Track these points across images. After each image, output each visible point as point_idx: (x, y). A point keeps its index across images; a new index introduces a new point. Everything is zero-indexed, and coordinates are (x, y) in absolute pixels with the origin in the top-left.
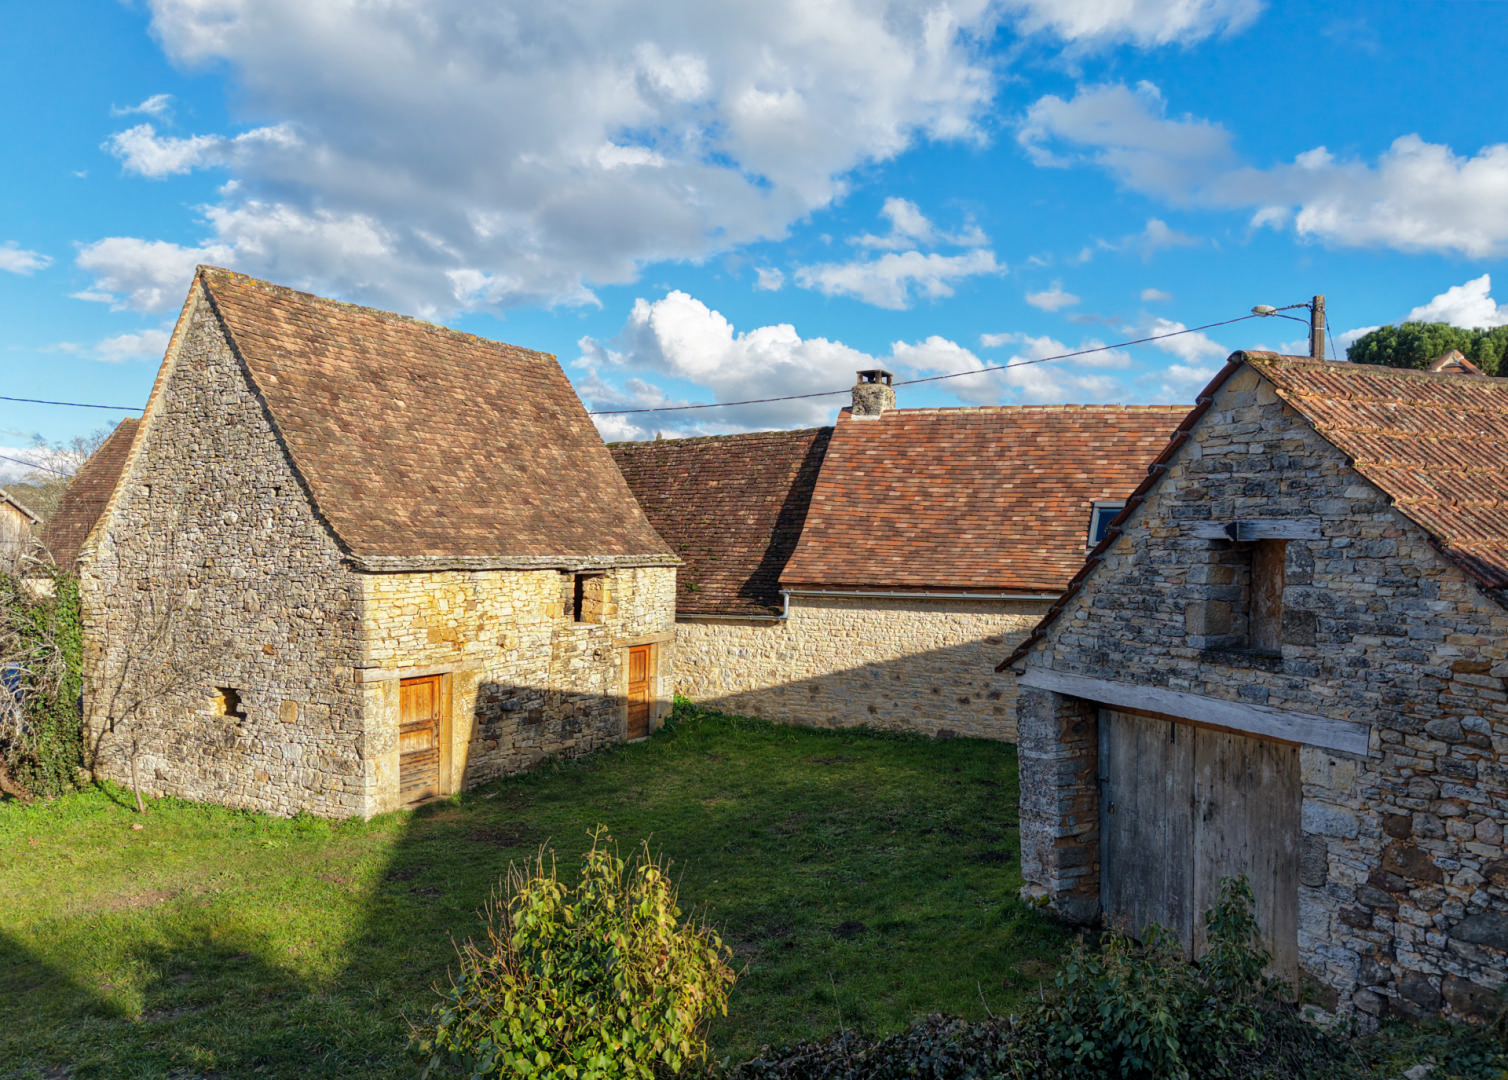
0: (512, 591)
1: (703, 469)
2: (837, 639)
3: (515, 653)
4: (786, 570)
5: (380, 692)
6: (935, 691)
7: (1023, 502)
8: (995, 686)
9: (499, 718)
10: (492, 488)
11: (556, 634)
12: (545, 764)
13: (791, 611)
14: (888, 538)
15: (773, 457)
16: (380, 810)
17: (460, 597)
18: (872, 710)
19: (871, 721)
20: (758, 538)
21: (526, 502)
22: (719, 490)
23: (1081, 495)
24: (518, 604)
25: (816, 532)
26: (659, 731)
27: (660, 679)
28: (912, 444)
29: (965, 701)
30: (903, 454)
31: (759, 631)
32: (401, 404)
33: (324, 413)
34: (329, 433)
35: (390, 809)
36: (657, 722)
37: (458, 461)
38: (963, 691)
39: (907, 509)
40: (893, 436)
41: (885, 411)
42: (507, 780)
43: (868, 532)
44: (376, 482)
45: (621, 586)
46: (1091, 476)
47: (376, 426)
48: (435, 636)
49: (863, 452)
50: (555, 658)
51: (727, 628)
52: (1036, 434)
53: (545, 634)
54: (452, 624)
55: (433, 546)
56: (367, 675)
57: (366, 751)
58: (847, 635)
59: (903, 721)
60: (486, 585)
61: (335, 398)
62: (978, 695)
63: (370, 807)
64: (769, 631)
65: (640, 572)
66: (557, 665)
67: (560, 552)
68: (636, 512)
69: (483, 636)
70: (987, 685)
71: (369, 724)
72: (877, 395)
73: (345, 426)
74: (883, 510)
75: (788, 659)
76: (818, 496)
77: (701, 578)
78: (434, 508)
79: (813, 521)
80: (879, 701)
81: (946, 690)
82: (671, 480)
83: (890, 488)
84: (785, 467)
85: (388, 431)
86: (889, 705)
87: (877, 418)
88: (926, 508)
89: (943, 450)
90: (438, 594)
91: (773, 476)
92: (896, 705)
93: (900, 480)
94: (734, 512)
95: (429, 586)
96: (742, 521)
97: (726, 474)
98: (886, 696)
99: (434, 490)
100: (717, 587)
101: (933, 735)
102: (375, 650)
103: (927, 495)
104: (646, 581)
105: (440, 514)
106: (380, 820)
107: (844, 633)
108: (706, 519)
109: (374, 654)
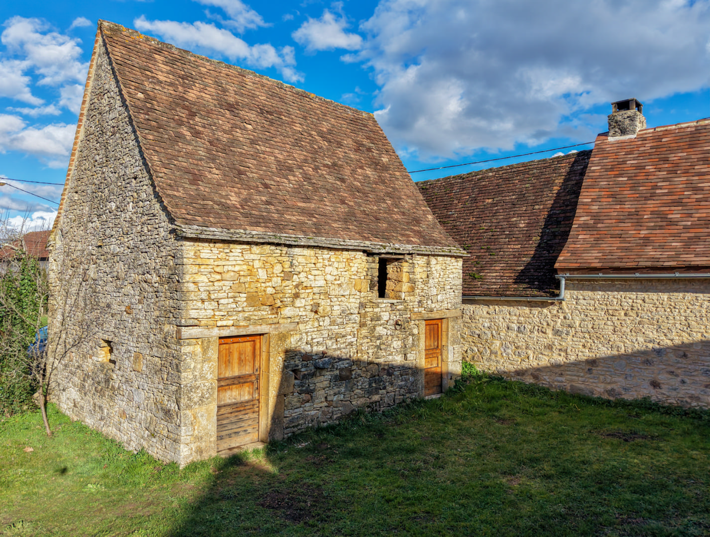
0: (324, 266)
1: (480, 192)
2: (615, 318)
3: (327, 320)
4: (560, 258)
5: (198, 349)
9: (313, 375)
10: (316, 190)
11: (362, 305)
12: (354, 416)
13: (565, 294)
14: (661, 228)
15: (537, 177)
16: (197, 458)
17: (278, 268)
18: (655, 384)
19: (655, 395)
20: (529, 237)
21: (343, 202)
22: (493, 205)
24: (329, 277)
25: (585, 227)
26: (450, 390)
27: (450, 348)
28: (672, 151)
30: (666, 160)
31: (535, 311)
32: (250, 127)
33: (180, 123)
34: (180, 137)
35: (206, 456)
36: (449, 384)
37: (290, 169)
39: (679, 203)
40: (652, 148)
41: (639, 131)
42: (319, 430)
43: (639, 224)
44: (215, 175)
45: (418, 270)
47: (224, 138)
48: (254, 300)
49: (624, 162)
50: (362, 325)
51: (505, 309)
53: (353, 304)
54: (270, 291)
55: (257, 224)
56: (186, 332)
57: (184, 401)
58: (626, 314)
59: (691, 397)
60: (301, 259)
61: (192, 115)
63: (185, 454)
64: (545, 311)
65: (433, 261)
66: (364, 331)
67: (367, 239)
68: (430, 217)
69: (298, 303)
71: (186, 377)
72: (632, 119)
73: (197, 134)
74: (651, 205)
75: (564, 335)
76: (585, 197)
77: (482, 269)
78: (264, 198)
79: (581, 218)
80: (662, 378)
82: (456, 202)
83: (656, 187)
84: (549, 183)
85: (233, 142)
86: (676, 382)
87: (633, 136)
88: (698, 200)
90: (257, 264)
91: (539, 192)
92: (683, 382)
93: (666, 180)
94: (507, 219)
95: (248, 256)
96: (515, 225)
97: (500, 193)
98: (672, 373)
99: (266, 186)
100: (495, 276)
102: (194, 310)
104: (438, 267)
105: (268, 203)
106: (193, 467)
107: (623, 313)
108: (484, 226)
109: (193, 314)
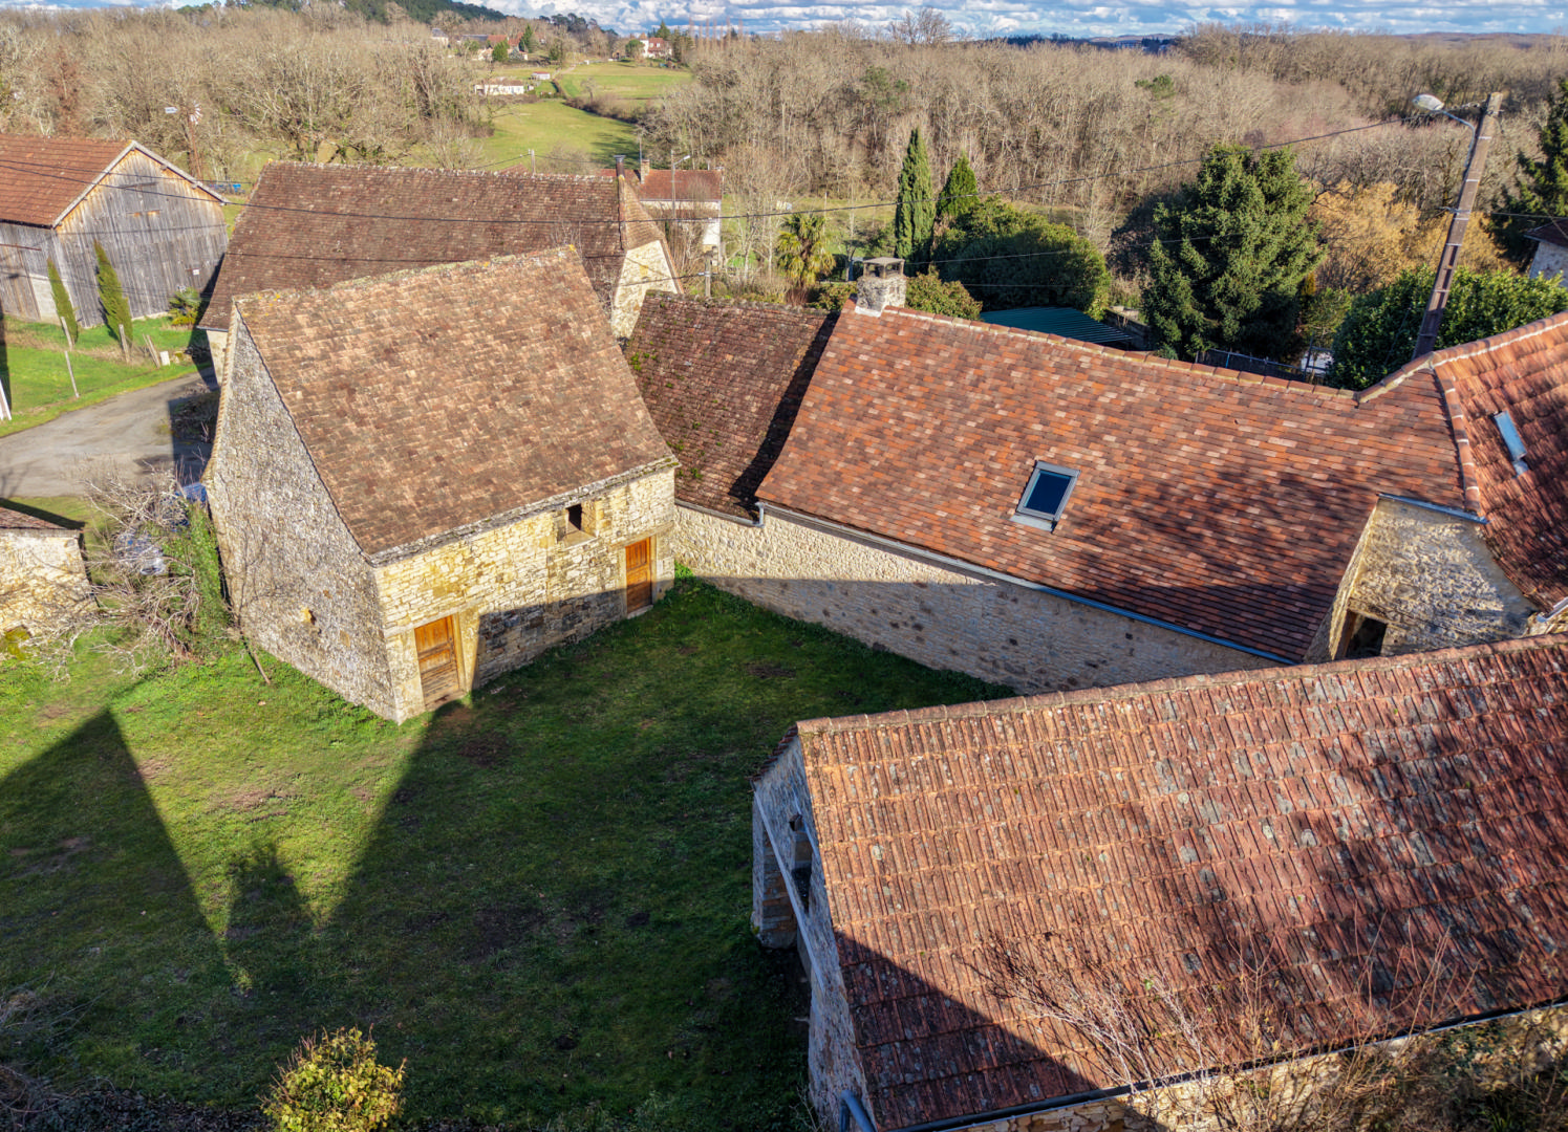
0: (505, 540)
1: (723, 340)
2: (802, 551)
3: (513, 584)
4: (763, 484)
5: (399, 642)
6: (874, 612)
7: (978, 447)
8: (918, 620)
9: (503, 632)
11: (550, 559)
12: (547, 654)
13: (764, 520)
14: (855, 463)
15: (783, 338)
16: (410, 716)
17: (459, 559)
18: (826, 613)
19: (825, 622)
20: (756, 429)
22: (733, 367)
23: (1029, 448)
24: (511, 548)
25: (799, 442)
26: (659, 602)
27: (659, 562)
28: (901, 355)
29: (895, 626)
30: (891, 365)
31: (742, 530)
32: (412, 374)
33: (342, 414)
34: (346, 433)
35: (417, 713)
36: (658, 595)
37: (463, 419)
38: (895, 617)
39: (879, 433)
40: (887, 341)
41: (889, 307)
42: (514, 673)
43: (840, 453)
44: (387, 469)
45: (613, 502)
46: (1047, 429)
47: (386, 408)
48: (439, 592)
49: (856, 356)
50: (551, 576)
51: (718, 521)
52: (1012, 367)
53: (540, 561)
54: (453, 580)
55: (432, 525)
56: (387, 633)
57: (394, 681)
58: (810, 550)
59: (848, 628)
60: (480, 543)
61: (352, 392)
62: (905, 624)
63: (400, 716)
64: (750, 531)
65: (633, 486)
66: (554, 580)
67: (551, 493)
69: (482, 580)
70: (912, 618)
71: (393, 664)
72: (880, 291)
73: (360, 421)
74: (859, 429)
75: (764, 558)
76: (807, 403)
77: (702, 467)
78: (438, 479)
79: (798, 430)
80: (831, 608)
81: (881, 613)
82: (695, 346)
83: (870, 405)
84: (792, 352)
86: (839, 613)
87: (877, 314)
88: (897, 435)
89: (926, 367)
90: (438, 563)
91: (780, 361)
92: (844, 615)
93: (882, 396)
94: (742, 395)
95: (429, 559)
96: (745, 407)
97: (741, 350)
98: (837, 606)
100: (717, 478)
101: (870, 645)
102: (392, 615)
103: (900, 419)
104: (641, 490)
105: (443, 484)
106: (408, 723)
108: (719, 397)
109: (390, 619)
